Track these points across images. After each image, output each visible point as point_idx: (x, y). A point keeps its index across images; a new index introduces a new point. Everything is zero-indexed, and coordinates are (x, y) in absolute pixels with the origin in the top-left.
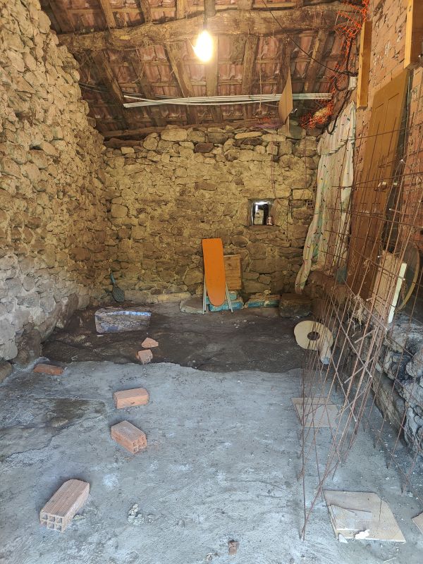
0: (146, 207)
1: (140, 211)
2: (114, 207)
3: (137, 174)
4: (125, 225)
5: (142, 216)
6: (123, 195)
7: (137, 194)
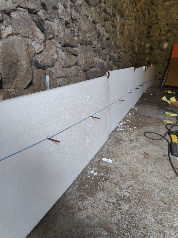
0: (172, 28)
1: (168, 31)
2: (152, 30)
4: (157, 41)
5: (169, 35)
6: (159, 22)
7: (168, 20)
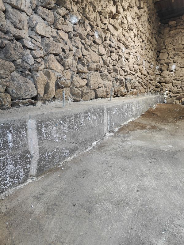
0: (179, 52)
1: (175, 55)
2: (161, 54)
3: (176, 35)
4: (166, 63)
7: (174, 46)
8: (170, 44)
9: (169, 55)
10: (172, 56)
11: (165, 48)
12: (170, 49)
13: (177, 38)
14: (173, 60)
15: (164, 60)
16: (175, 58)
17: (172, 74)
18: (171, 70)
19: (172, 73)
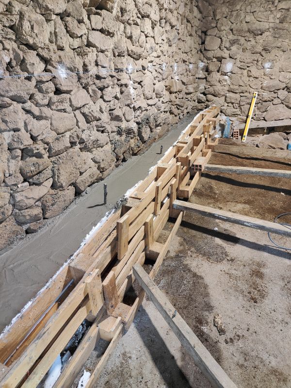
0: (240, 38)
1: (233, 42)
2: (208, 38)
4: (216, 58)
6: (218, 25)
7: (233, 23)
8: (226, 17)
9: (222, 41)
10: (228, 45)
11: (216, 27)
12: (224, 30)
13: (238, 7)
14: (228, 52)
15: (213, 52)
16: (232, 48)
17: (226, 81)
18: (225, 73)
19: (226, 77)
